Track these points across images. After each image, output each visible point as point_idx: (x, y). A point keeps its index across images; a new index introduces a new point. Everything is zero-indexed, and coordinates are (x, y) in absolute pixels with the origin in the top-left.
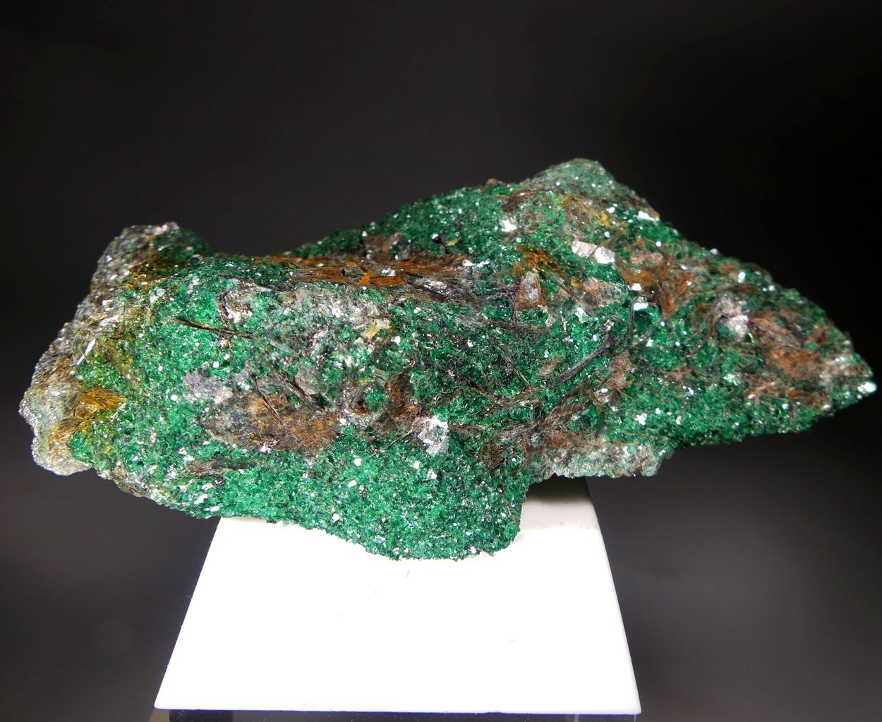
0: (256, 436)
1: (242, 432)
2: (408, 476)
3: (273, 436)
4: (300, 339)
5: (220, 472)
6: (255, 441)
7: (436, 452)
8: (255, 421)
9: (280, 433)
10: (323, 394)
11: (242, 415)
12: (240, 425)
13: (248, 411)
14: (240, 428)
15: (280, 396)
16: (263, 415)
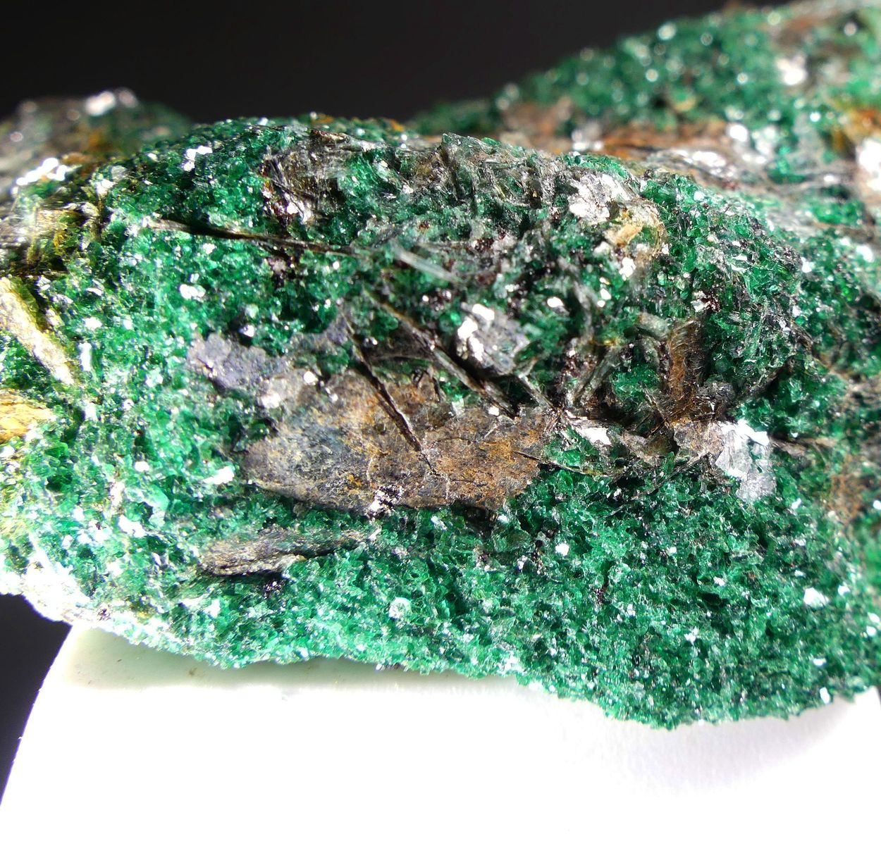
0: (358, 479)
1: (328, 472)
2: (698, 549)
3: (397, 478)
4: (463, 252)
5: (274, 563)
6: (357, 492)
7: (754, 495)
8: (361, 445)
9: (414, 470)
10: (522, 376)
11: (331, 431)
12: (324, 456)
13: (344, 421)
14: (322, 462)
15: (420, 385)
16: (379, 430)
